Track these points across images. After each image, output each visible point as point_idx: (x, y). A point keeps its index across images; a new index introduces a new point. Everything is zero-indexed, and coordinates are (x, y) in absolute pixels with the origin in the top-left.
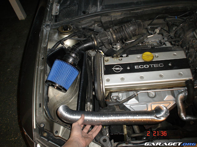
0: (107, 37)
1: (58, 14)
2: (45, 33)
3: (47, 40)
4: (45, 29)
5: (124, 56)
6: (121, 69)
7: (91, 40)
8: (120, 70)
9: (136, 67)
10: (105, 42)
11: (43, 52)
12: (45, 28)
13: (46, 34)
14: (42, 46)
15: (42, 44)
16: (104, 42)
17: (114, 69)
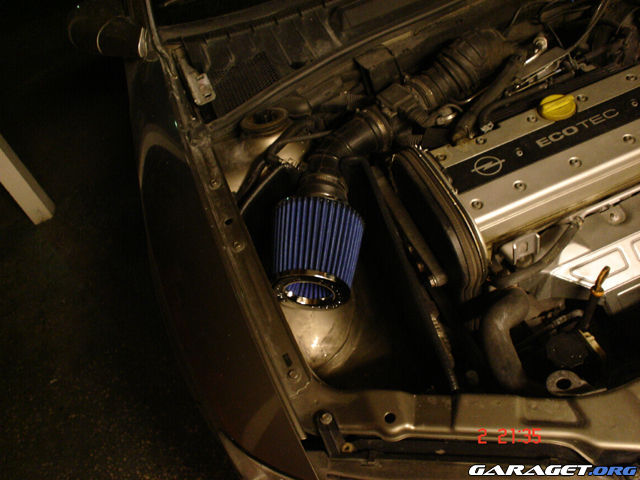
0: (409, 97)
1: (214, 97)
2: (200, 155)
3: (216, 171)
4: (195, 145)
5: (484, 129)
6: (500, 162)
7: (363, 120)
8: (497, 167)
9: (540, 143)
10: (411, 110)
11: (218, 205)
12: (195, 141)
13: (204, 156)
14: (207, 190)
15: (205, 185)
16: (409, 108)
17: (476, 169)
